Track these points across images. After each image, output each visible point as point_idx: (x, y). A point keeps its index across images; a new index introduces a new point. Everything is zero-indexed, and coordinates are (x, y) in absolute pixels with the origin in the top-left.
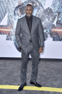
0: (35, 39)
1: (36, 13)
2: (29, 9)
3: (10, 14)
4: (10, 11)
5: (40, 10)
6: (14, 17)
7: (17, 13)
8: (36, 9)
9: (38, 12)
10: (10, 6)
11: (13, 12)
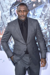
0: (33, 48)
1: (42, 13)
2: (22, 10)
3: (4, 14)
4: (5, 9)
5: (47, 9)
6: (9, 17)
7: (14, 12)
8: (41, 7)
9: (44, 11)
10: (4, 2)
11: (9, 11)
